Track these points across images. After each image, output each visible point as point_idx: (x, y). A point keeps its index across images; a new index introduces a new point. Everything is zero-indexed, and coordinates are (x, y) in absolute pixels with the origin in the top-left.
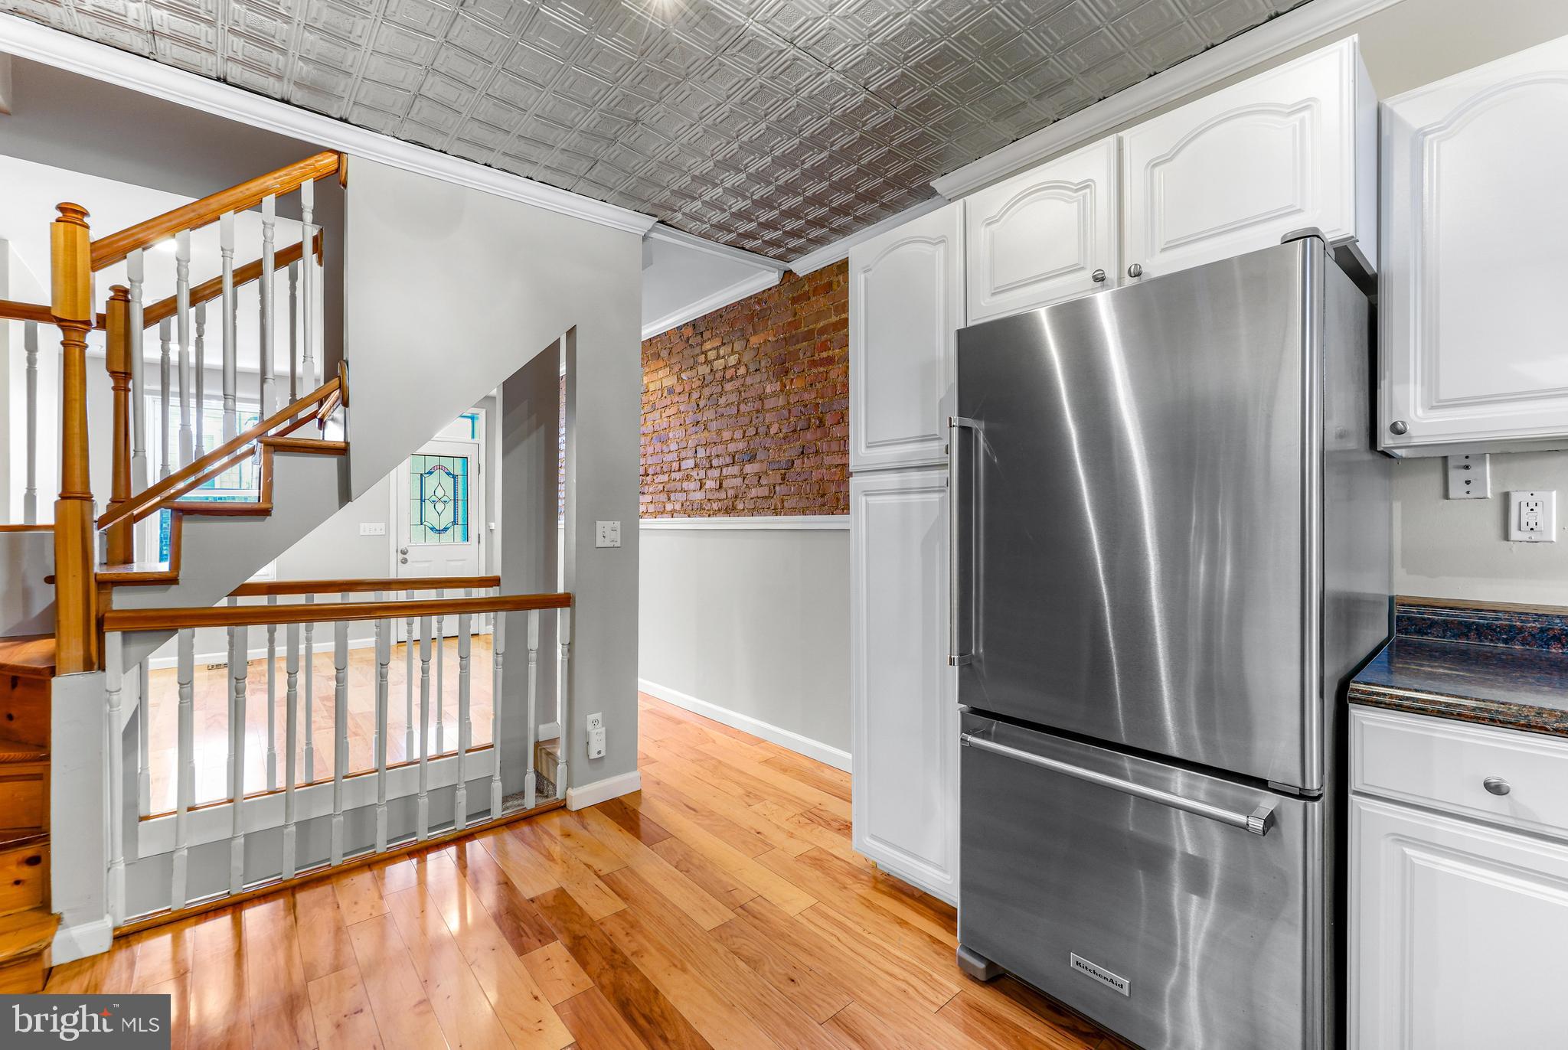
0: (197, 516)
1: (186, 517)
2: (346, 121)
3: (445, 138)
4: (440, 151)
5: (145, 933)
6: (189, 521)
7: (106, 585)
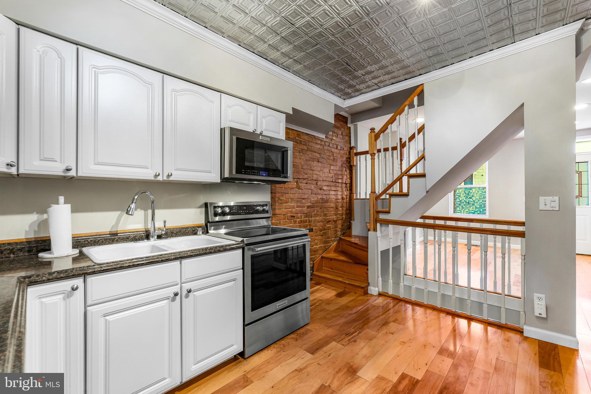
0: (394, 196)
1: (392, 197)
2: (421, 75)
3: (448, 61)
4: (452, 64)
5: (383, 296)
6: (393, 197)
7: (378, 212)
